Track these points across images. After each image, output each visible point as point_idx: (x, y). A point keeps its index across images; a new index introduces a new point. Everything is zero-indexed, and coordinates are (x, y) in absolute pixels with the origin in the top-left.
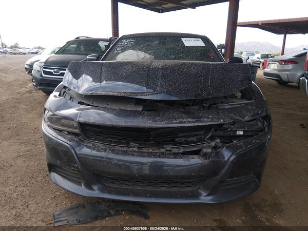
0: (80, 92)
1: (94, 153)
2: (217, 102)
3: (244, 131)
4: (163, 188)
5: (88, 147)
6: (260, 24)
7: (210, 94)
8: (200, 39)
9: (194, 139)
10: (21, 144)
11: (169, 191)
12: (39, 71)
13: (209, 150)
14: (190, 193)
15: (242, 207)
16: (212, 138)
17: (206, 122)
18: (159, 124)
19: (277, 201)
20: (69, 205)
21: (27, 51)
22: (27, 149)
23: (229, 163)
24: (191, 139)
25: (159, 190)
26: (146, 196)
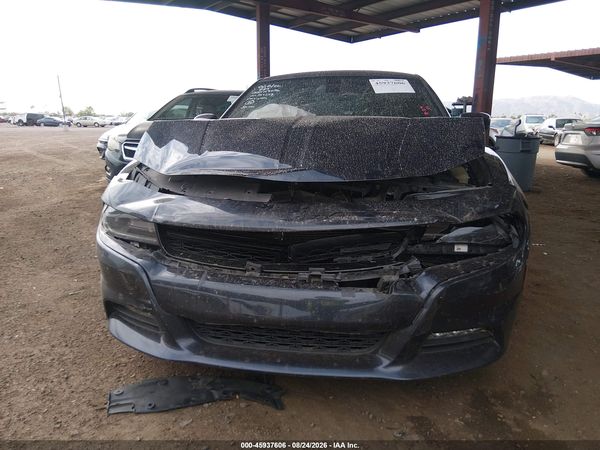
0: (163, 171)
1: (181, 279)
2: (414, 189)
3: (470, 245)
4: (308, 349)
5: (170, 269)
6: (553, 59)
7: (398, 171)
8: (406, 81)
9: (370, 258)
10: (73, 276)
11: (319, 355)
12: (117, 151)
13: (395, 278)
14: (358, 360)
15: (469, 397)
16: (405, 257)
17: (385, 222)
18: (296, 226)
19: (544, 390)
20: (141, 380)
21: (108, 121)
22: (82, 284)
23: (429, 301)
24: (364, 258)
25: (300, 352)
26: (273, 362)
